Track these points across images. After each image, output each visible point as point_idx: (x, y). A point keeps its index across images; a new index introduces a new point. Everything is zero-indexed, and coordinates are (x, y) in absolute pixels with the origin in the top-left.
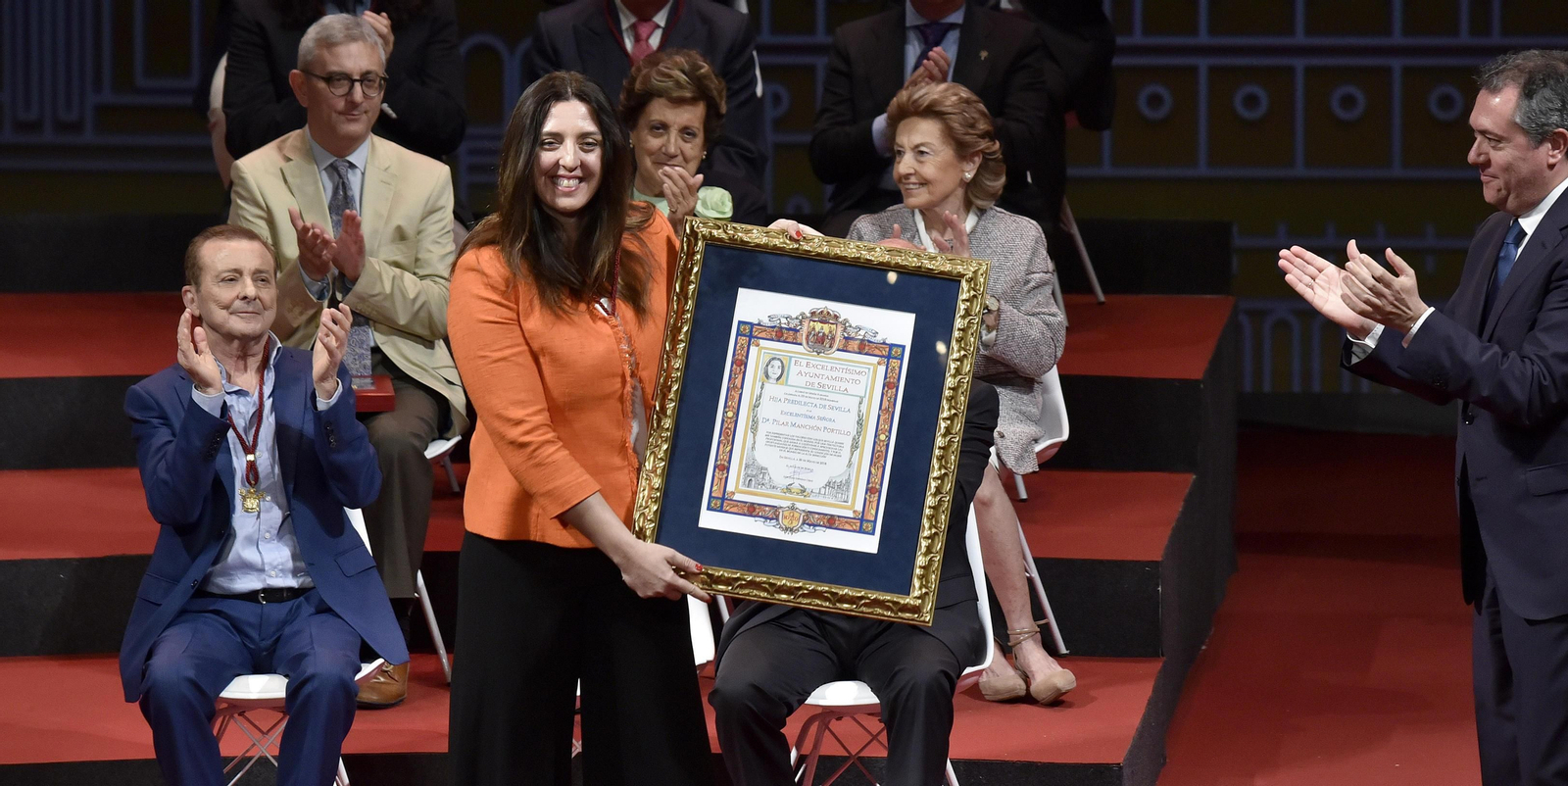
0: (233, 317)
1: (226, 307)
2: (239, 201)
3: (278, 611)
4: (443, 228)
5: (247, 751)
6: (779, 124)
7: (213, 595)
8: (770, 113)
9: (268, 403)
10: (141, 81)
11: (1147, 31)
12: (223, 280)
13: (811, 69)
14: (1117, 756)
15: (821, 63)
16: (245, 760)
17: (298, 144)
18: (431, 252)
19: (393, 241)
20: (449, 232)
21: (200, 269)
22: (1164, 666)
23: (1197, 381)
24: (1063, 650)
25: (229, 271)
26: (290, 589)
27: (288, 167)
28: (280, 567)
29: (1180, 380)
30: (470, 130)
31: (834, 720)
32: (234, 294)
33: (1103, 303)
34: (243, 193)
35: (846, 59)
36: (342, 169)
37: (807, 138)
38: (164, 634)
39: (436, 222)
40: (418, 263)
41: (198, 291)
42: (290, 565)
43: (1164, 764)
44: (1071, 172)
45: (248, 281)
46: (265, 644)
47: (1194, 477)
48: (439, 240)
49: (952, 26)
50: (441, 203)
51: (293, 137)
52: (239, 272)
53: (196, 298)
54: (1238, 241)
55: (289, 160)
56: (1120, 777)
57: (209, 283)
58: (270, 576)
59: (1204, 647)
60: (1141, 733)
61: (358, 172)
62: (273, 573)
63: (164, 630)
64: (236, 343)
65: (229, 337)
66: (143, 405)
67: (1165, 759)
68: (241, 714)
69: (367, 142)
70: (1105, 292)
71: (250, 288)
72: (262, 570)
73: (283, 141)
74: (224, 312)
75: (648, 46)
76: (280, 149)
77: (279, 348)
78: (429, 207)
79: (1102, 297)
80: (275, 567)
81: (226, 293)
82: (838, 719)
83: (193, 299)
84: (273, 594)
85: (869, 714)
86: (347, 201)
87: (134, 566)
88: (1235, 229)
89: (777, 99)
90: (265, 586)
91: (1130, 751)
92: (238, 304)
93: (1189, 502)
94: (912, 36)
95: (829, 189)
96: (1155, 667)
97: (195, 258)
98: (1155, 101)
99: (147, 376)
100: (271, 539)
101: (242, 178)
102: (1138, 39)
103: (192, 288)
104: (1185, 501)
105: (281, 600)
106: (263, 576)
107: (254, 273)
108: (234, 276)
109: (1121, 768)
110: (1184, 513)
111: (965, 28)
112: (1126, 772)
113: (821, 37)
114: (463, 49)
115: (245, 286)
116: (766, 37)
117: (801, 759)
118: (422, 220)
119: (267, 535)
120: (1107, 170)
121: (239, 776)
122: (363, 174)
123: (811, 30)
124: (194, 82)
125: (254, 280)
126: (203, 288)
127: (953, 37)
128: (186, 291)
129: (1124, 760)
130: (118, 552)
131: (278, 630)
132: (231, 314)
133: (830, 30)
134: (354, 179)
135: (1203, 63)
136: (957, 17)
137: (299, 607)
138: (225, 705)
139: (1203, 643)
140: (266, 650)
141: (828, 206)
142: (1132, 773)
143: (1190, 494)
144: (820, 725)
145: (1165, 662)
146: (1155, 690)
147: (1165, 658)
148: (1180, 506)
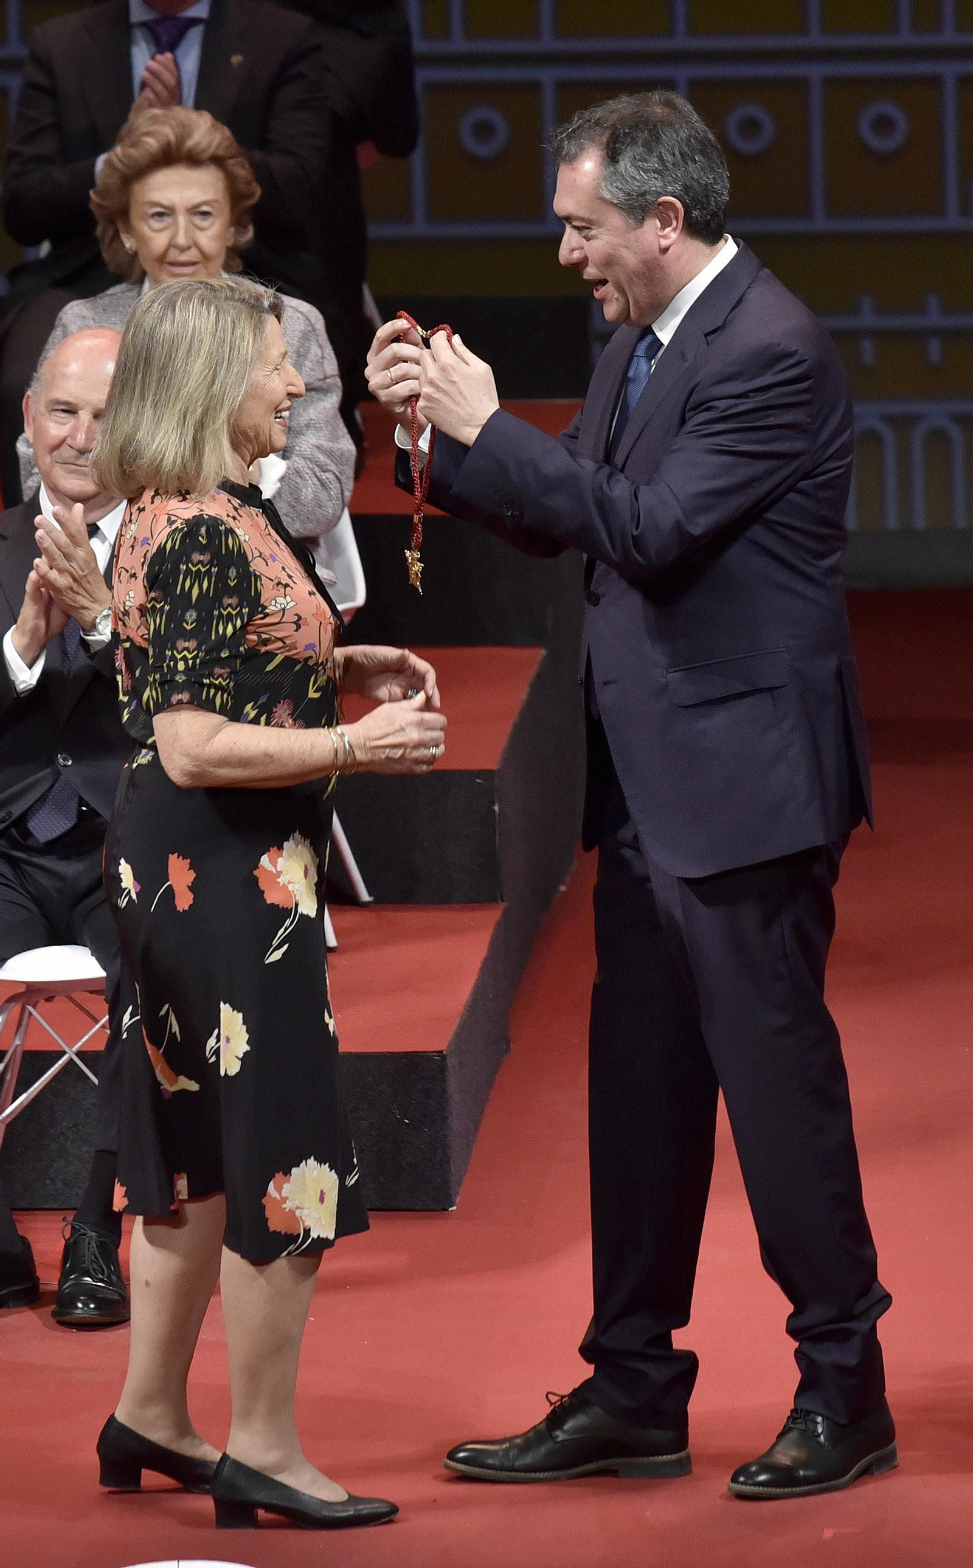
11: (471, 32)
14: (438, 1041)
22: (504, 915)
24: (365, 896)
31: (42, 1001)
43: (507, 1050)
47: (543, 652)
49: (194, 22)
56: (443, 1070)
59: (562, 888)
60: (473, 1009)
67: (508, 1043)
82: (49, 999)
85: (91, 992)
91: (458, 1035)
93: (538, 685)
94: (139, 35)
96: (491, 917)
98: (483, 130)
102: (458, 43)
104: (531, 685)
109: (444, 1057)
110: (529, 702)
111: (209, 25)
112: (452, 1063)
120: (420, 228)
127: (195, 35)
129: (449, 1045)
135: (548, 77)
136: (200, 10)
139: (561, 883)
142: (461, 1063)
143: (539, 676)
144: (23, 1009)
145: (506, 910)
146: (494, 947)
147: (503, 905)
148: (523, 693)
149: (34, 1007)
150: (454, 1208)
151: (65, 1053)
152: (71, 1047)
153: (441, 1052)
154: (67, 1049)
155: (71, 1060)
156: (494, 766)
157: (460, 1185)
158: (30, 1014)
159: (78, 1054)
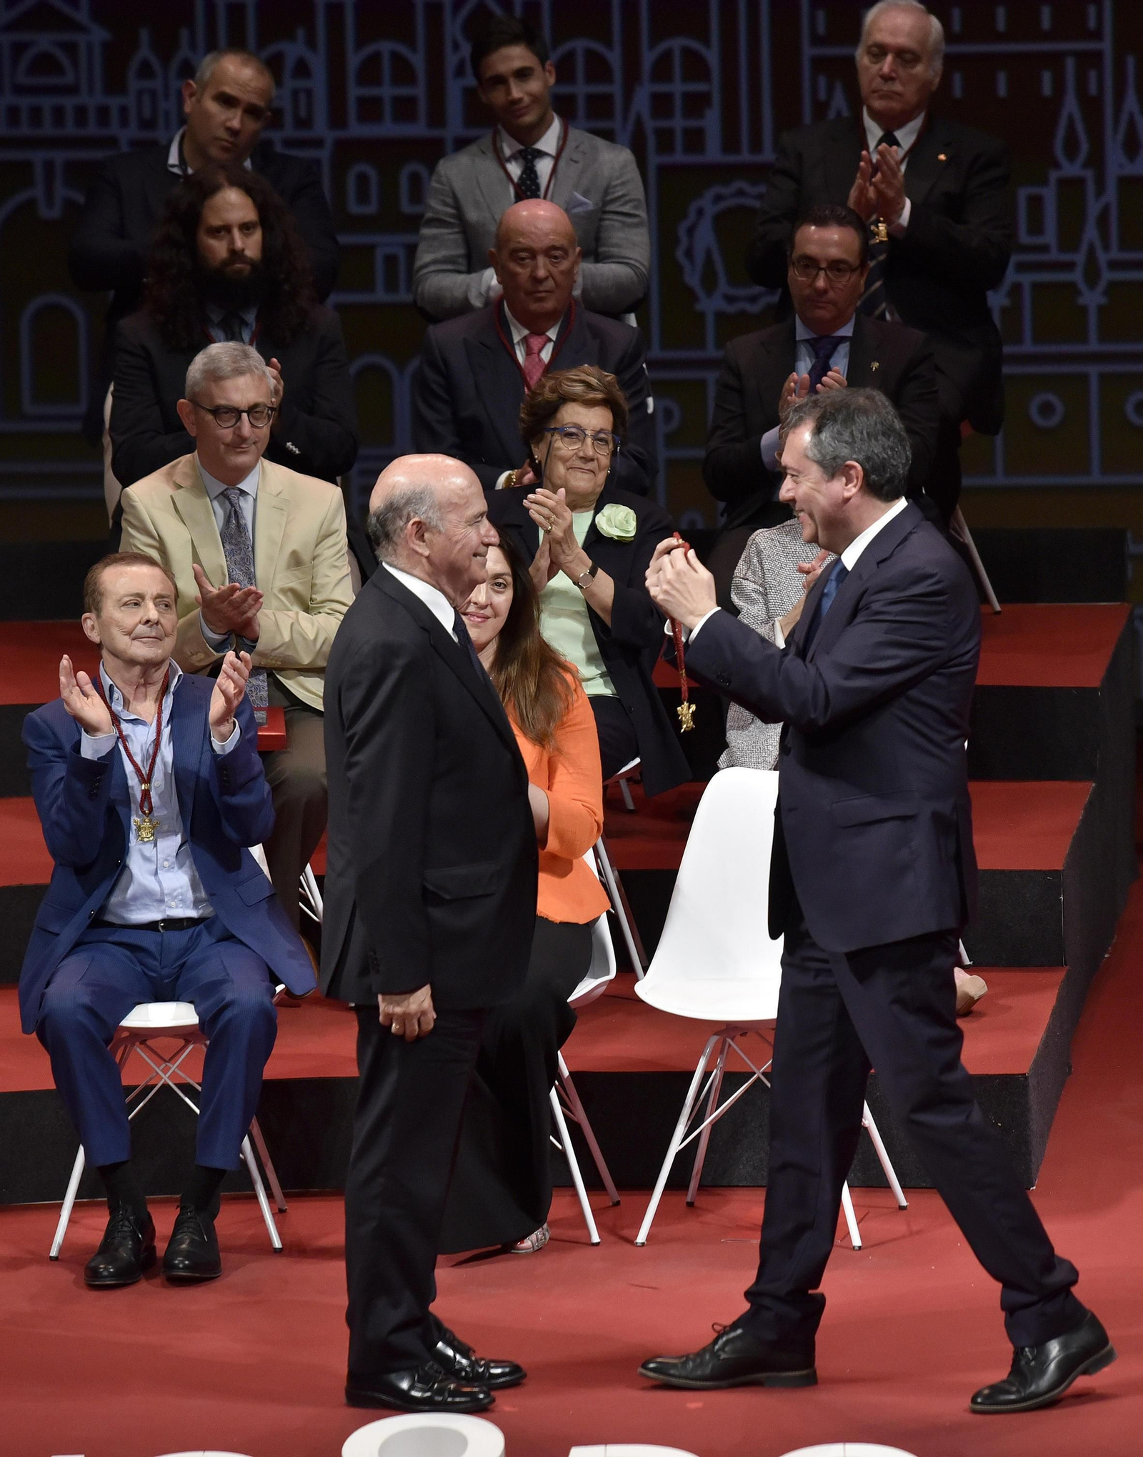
0: (136, 643)
1: (129, 633)
2: (130, 529)
3: (178, 939)
4: (339, 552)
5: (151, 1079)
6: (671, 440)
7: (112, 925)
8: (662, 429)
9: (166, 731)
10: (28, 407)
11: (1037, 339)
12: (125, 604)
13: (702, 383)
14: (1023, 1066)
15: (711, 377)
16: (148, 1088)
17: (187, 470)
18: (328, 576)
19: (289, 567)
20: (344, 554)
21: (101, 594)
22: (1068, 976)
23: (1095, 690)
24: (967, 961)
25: (132, 595)
26: (190, 919)
27: (180, 496)
28: (180, 897)
29: (1077, 688)
30: (362, 451)
31: (738, 1037)
32: (137, 619)
33: (999, 613)
34: (132, 520)
35: (738, 376)
36: (233, 497)
37: (700, 453)
38: (62, 964)
39: (330, 547)
40: (315, 589)
41: (98, 616)
42: (190, 895)
43: (1070, 1073)
44: (966, 482)
45: (151, 605)
46: (165, 972)
47: (1094, 785)
48: (336, 564)
49: (843, 339)
50: (335, 526)
51: (184, 463)
52: (141, 596)
53: (96, 626)
54: (1132, 548)
55: (179, 487)
56: (1026, 1087)
57: (111, 609)
58: (170, 907)
59: (1106, 956)
60: (1046, 1044)
61: (250, 499)
62: (173, 903)
63: (63, 959)
64: (137, 670)
65: (131, 662)
66: (39, 735)
67: (1071, 1069)
68: (143, 1042)
69: (258, 468)
70: (1000, 602)
71: (153, 613)
72: (161, 901)
73: (173, 467)
74: (127, 638)
75: (540, 360)
76: (170, 475)
77: (180, 675)
78: (323, 532)
79: (998, 607)
80: (175, 897)
81: (130, 618)
82: (741, 1035)
83: (93, 626)
84: (172, 924)
86: (240, 528)
87: (32, 894)
88: (1129, 535)
89: (668, 414)
90: (165, 917)
91: (1036, 1062)
92: (141, 629)
93: (1089, 808)
94: (803, 351)
95: (722, 505)
96: (1059, 976)
97: (95, 584)
98: (1047, 409)
99: (44, 704)
100: (171, 868)
101: (133, 507)
102: (1028, 347)
103: (93, 615)
104: (1085, 809)
105: (182, 929)
106: (163, 907)
107: (156, 598)
108: (137, 600)
109: (1026, 1078)
110: (1084, 821)
111: (854, 341)
112: (1032, 1082)
113: (711, 352)
114: (354, 368)
115: (148, 610)
116: (656, 352)
117: (706, 1075)
118: (317, 546)
119: (166, 864)
120: (1000, 479)
121: (141, 1105)
122: (255, 500)
123: (701, 345)
124: (81, 408)
125: (156, 605)
126: (104, 614)
127: (844, 349)
128: (86, 619)
129: (1030, 1070)
130: (14, 882)
131: (179, 958)
132: (134, 639)
133: (719, 345)
134: (246, 506)
135: (1093, 371)
136: (847, 331)
137: (199, 934)
138: (125, 1034)
139: (1106, 952)
140: (168, 977)
141: (723, 521)
142: (1038, 1083)
143: (1090, 803)
144: (724, 1042)
145: (1068, 971)
146: (1059, 999)
147: (1068, 967)
148: (1080, 815)
149: (732, 1039)
150: (1034, 1188)
151: (755, 1073)
152: (759, 1070)
153: (1025, 1074)
154: (756, 1070)
155: (759, 1078)
156: (1059, 866)
157: (1038, 1170)
158: (730, 1045)
159: (763, 1074)
